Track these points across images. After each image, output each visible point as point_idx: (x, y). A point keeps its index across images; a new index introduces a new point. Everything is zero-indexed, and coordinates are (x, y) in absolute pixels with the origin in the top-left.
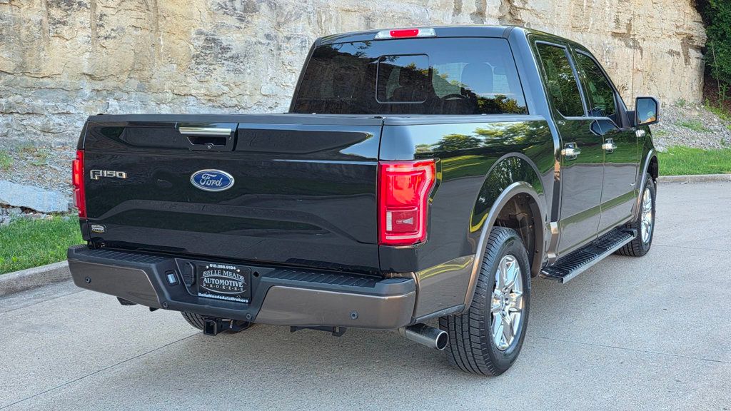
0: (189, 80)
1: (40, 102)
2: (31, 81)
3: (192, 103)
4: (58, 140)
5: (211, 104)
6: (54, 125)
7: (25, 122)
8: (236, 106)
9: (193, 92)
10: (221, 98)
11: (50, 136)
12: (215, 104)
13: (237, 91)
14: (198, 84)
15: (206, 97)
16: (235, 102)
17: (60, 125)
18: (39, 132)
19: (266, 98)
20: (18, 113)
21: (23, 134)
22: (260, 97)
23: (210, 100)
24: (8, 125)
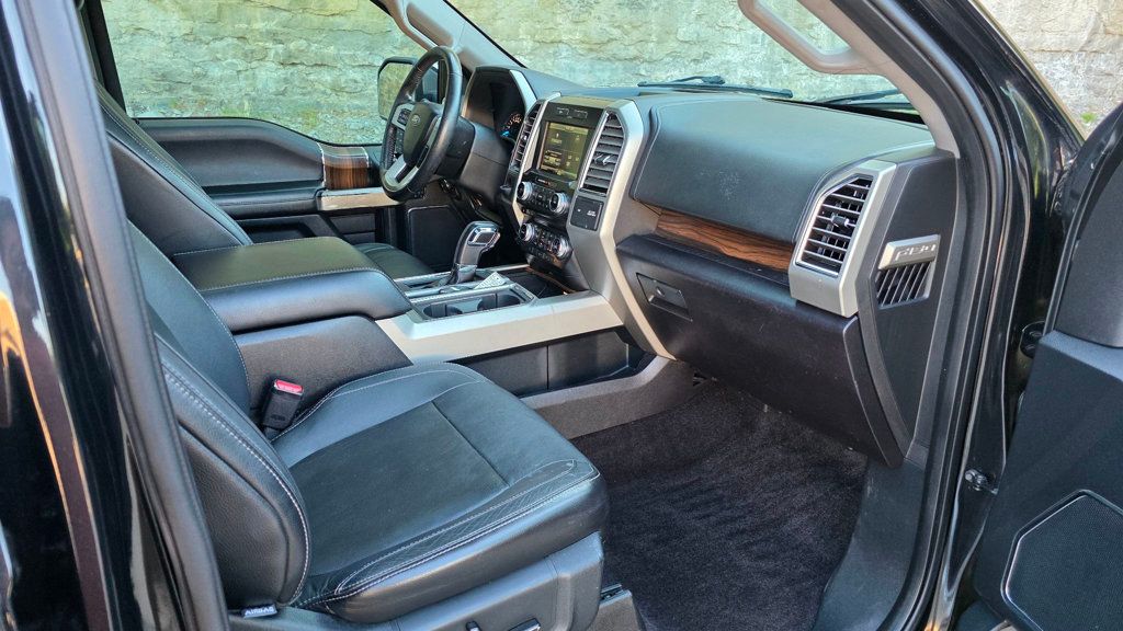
0: (559, 19)
1: (332, 50)
2: (316, 21)
3: (564, 54)
4: (357, 102)
5: (594, 55)
6: (346, 82)
7: (312, 77)
8: (635, 58)
9: (565, 38)
10: (609, 47)
11: (344, 98)
12: (601, 55)
13: (636, 35)
14: (571, 26)
15: (584, 46)
16: (632, 52)
17: (356, 82)
18: (329, 91)
19: (686, 46)
20: (302, 64)
21: (309, 93)
22: (675, 44)
23: (591, 50)
24: (286, 80)
